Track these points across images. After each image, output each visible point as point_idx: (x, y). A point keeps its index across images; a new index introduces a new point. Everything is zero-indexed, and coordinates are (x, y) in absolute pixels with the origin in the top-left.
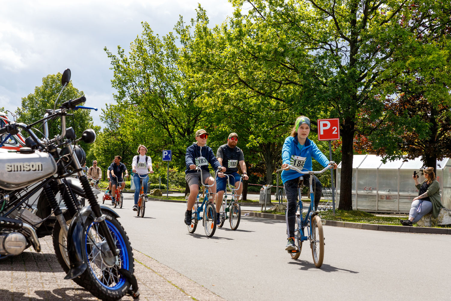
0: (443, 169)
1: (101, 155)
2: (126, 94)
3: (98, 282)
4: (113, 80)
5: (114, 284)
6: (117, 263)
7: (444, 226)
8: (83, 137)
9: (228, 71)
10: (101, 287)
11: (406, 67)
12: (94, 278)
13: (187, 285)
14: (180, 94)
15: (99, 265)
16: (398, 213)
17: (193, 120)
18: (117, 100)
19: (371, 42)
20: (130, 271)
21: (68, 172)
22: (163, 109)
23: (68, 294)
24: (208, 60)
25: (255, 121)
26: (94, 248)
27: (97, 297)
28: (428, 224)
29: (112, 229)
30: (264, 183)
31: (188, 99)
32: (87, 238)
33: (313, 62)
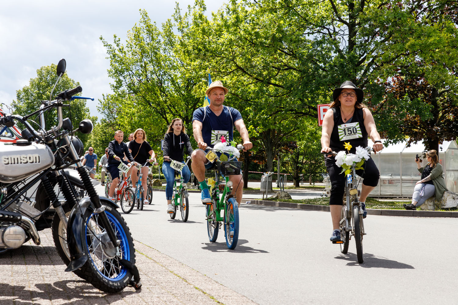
0: (445, 152)
1: (99, 146)
2: (123, 83)
3: (100, 273)
4: (109, 70)
5: (115, 275)
6: (118, 254)
7: (447, 209)
8: (80, 127)
9: (225, 58)
10: (102, 278)
11: (406, 49)
12: (96, 269)
13: (190, 274)
14: (177, 83)
15: (100, 257)
16: (401, 198)
17: (191, 108)
18: (114, 90)
19: (370, 26)
20: (131, 262)
21: (65, 163)
22: (160, 97)
23: (69, 287)
24: (204, 47)
25: (255, 108)
26: (94, 240)
27: (99, 289)
28: (432, 207)
29: (112, 219)
30: (265, 170)
31: (186, 87)
32: (86, 230)
33: (311, 47)
